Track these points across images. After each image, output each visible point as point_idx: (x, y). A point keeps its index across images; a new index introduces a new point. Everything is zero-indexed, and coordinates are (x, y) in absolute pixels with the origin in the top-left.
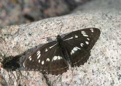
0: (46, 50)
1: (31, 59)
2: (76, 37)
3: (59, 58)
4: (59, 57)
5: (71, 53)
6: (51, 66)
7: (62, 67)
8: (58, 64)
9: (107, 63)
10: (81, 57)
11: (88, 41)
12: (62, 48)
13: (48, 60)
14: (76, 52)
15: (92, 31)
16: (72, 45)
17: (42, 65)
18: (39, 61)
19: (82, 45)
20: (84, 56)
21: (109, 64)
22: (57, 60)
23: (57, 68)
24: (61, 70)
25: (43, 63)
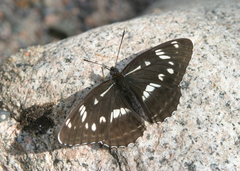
0: (96, 102)
1: (70, 126)
2: (148, 63)
3: (123, 111)
4: (122, 109)
5: (144, 99)
6: (112, 130)
7: (132, 128)
8: (123, 123)
9: (224, 103)
10: (163, 102)
11: (171, 67)
12: (125, 92)
13: (103, 119)
14: (151, 94)
15: (177, 46)
16: (142, 80)
17: (94, 133)
18: (87, 126)
19: (161, 77)
20: (169, 98)
21: (228, 105)
22: (121, 117)
23: (124, 131)
24: (133, 134)
25: (94, 128)
